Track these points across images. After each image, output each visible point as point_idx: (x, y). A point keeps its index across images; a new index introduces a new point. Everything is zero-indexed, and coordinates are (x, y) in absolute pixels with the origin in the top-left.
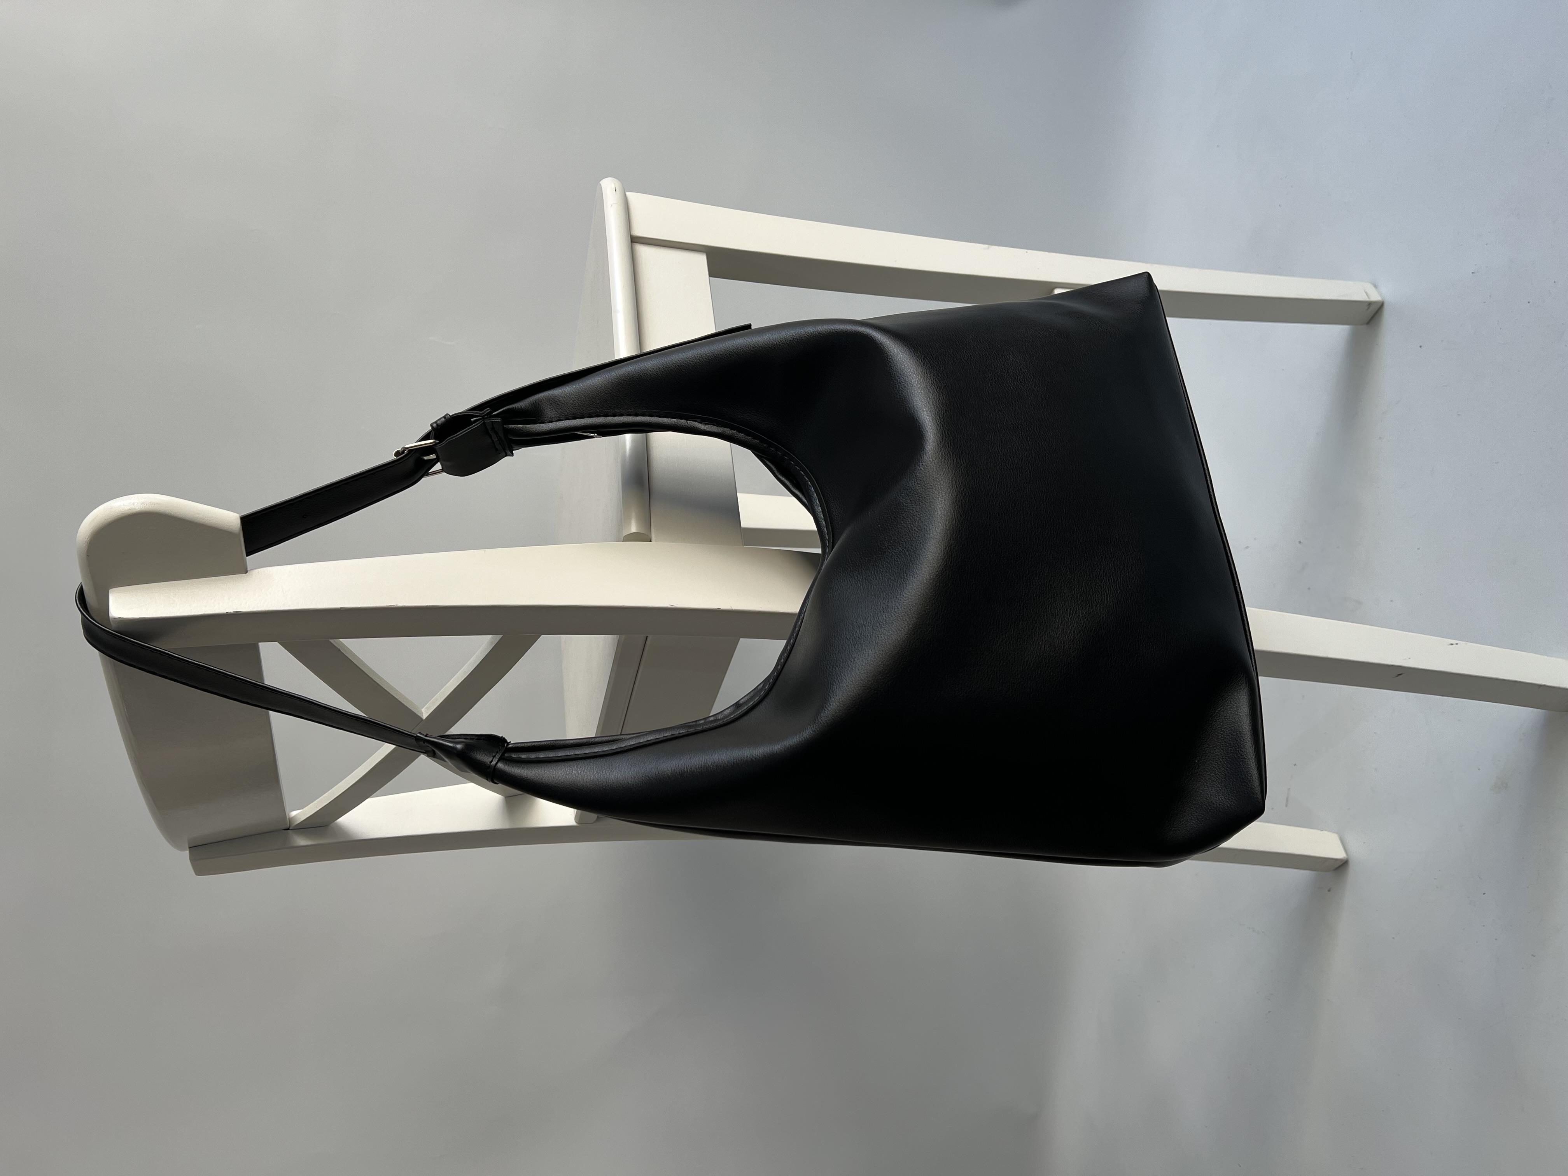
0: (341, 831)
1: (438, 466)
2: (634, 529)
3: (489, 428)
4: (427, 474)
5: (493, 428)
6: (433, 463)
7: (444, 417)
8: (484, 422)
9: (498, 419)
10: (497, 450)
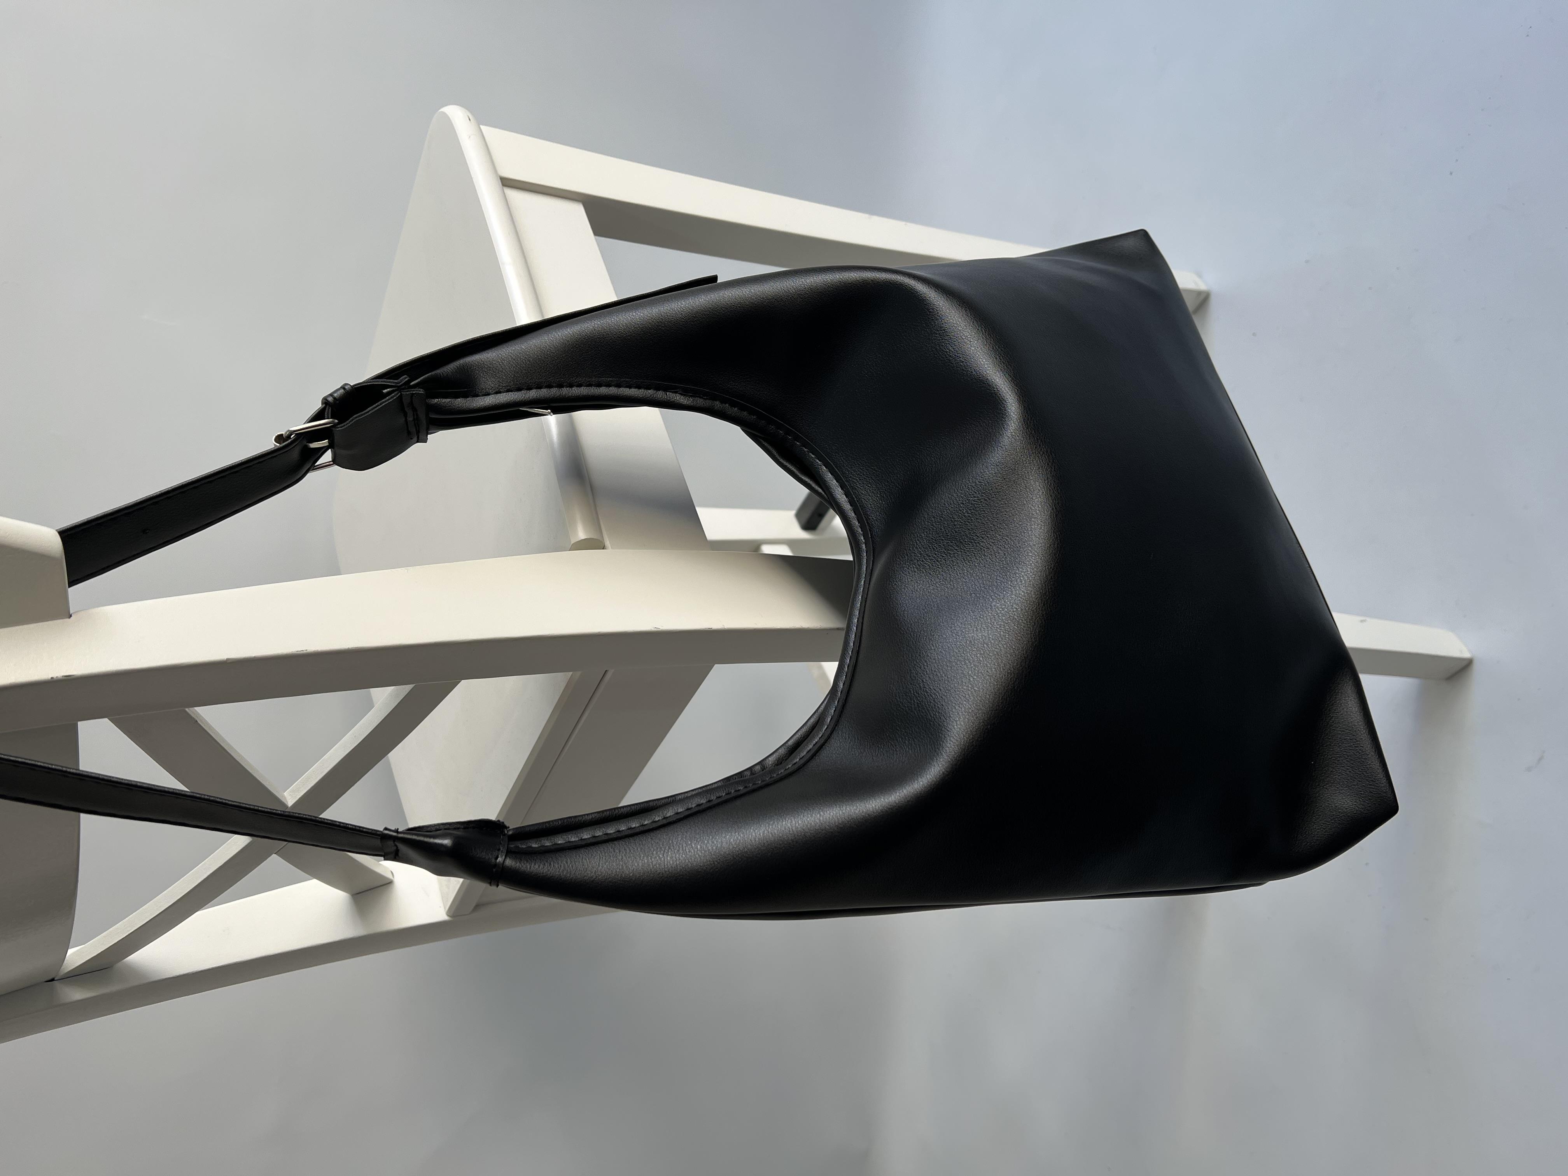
0: (133, 971)
1: (327, 457)
2: (581, 534)
3: (406, 401)
4: (313, 468)
5: (411, 404)
6: (321, 451)
7: (343, 387)
8: (401, 394)
9: (420, 391)
10: (409, 433)
